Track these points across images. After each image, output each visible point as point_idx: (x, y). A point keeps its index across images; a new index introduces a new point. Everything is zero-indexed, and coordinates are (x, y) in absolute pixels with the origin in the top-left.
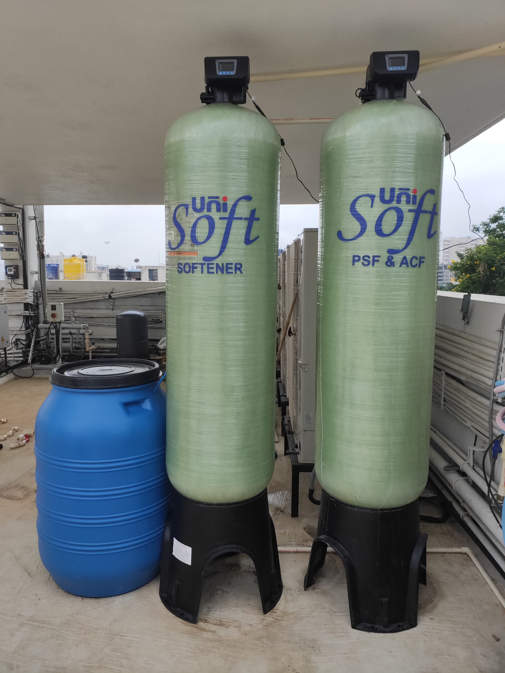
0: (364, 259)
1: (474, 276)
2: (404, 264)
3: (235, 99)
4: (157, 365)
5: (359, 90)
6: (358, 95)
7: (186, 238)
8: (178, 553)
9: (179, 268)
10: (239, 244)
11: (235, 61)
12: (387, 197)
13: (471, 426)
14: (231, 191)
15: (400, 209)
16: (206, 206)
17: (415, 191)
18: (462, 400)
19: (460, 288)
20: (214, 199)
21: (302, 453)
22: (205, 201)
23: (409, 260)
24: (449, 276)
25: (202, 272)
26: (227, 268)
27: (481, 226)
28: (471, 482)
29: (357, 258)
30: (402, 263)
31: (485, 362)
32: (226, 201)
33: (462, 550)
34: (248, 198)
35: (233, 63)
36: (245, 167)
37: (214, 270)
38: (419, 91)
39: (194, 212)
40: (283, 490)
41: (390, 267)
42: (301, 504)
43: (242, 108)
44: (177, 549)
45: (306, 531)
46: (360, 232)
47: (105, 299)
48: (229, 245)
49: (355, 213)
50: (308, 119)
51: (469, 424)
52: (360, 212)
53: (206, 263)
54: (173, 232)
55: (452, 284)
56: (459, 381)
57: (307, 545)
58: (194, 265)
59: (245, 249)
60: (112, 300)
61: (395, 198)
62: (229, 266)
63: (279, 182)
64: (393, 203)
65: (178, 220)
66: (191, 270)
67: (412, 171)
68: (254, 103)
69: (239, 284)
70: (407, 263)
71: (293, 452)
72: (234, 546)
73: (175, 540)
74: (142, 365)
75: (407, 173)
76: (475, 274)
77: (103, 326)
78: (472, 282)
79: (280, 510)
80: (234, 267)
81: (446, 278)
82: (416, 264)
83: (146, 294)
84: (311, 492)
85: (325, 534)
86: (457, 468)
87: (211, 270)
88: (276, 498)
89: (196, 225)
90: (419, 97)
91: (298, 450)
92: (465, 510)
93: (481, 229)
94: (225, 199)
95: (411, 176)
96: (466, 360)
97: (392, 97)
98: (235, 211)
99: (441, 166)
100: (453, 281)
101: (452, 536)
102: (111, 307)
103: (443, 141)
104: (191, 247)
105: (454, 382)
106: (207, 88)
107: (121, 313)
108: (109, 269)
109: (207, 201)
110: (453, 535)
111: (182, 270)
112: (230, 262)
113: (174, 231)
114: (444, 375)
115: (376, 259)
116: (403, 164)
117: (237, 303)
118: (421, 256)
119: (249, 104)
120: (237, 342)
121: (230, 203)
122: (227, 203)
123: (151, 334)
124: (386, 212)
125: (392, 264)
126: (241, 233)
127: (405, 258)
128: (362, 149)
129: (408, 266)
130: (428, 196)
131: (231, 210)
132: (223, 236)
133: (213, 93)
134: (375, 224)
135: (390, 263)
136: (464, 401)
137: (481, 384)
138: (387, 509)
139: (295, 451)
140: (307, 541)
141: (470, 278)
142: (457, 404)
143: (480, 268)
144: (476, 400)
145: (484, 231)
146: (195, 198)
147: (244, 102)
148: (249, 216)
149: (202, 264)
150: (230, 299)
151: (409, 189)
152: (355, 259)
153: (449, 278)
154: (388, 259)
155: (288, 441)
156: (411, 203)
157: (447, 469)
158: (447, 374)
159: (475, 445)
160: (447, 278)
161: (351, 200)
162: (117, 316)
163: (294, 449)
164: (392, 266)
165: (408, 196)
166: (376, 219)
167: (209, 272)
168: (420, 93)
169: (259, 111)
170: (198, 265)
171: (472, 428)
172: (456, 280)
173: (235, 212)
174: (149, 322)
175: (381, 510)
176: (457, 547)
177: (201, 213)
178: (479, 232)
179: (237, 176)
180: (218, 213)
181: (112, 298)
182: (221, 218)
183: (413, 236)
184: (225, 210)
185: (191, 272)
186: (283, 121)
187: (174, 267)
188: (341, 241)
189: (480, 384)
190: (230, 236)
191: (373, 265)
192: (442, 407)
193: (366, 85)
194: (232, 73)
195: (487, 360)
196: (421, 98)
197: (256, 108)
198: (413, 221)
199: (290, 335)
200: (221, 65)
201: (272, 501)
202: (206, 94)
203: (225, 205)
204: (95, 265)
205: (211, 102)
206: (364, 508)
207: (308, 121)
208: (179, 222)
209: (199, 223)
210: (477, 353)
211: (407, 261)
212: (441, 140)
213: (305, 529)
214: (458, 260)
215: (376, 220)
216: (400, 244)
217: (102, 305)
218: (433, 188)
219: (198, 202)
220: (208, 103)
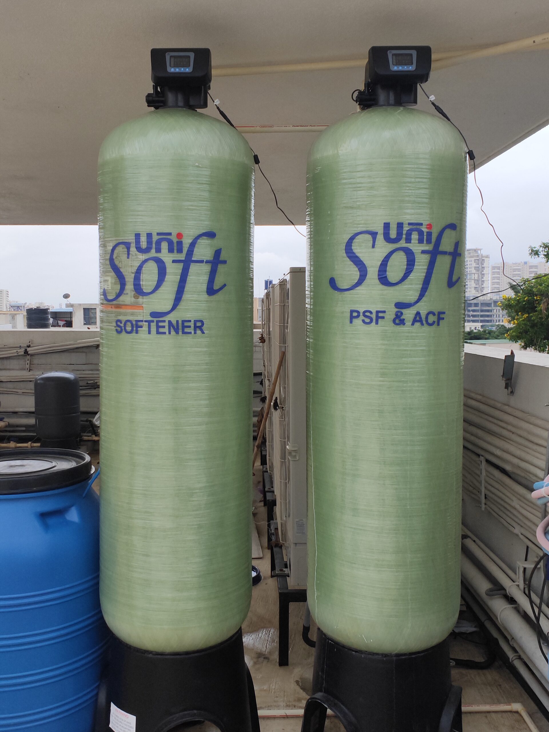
0: (365, 316)
1: (534, 316)
2: (417, 321)
3: (192, 102)
4: (88, 458)
5: (358, 91)
6: (355, 99)
7: (127, 287)
8: (117, 725)
9: (118, 327)
10: (198, 294)
11: (192, 55)
12: (393, 234)
13: (520, 534)
14: (187, 225)
15: (411, 250)
16: (154, 245)
17: (430, 226)
18: (508, 497)
19: (515, 332)
20: (164, 236)
21: (292, 575)
22: (152, 239)
23: (423, 317)
24: (501, 316)
25: (149, 332)
26: (184, 327)
27: (541, 248)
28: (521, 610)
29: (355, 314)
30: (414, 321)
31: (535, 447)
32: (181, 238)
33: (512, 708)
34: (211, 235)
35: (189, 57)
36: (206, 194)
37: (166, 330)
38: (433, 96)
39: (139, 253)
40: (268, 627)
41: (398, 326)
42: (293, 647)
43: (202, 115)
44: (115, 719)
45: (299, 686)
46: (359, 280)
47: (19, 355)
48: (186, 296)
49: (352, 255)
50: (291, 126)
51: (517, 530)
52: (358, 255)
53: (155, 319)
54: (109, 278)
55: (505, 327)
56: (504, 471)
57: (300, 706)
58: (138, 323)
59: (207, 301)
60: (28, 357)
61: (404, 236)
62: (186, 324)
63: (253, 213)
64: (401, 242)
65: (117, 262)
66: (135, 329)
67: (426, 200)
68: (218, 108)
69: (199, 347)
70: (421, 321)
71: (281, 574)
72: (195, 712)
73: (113, 707)
74: (67, 457)
75: (419, 203)
76: (535, 314)
77: (16, 393)
78: (530, 325)
79: (263, 656)
80: (192, 326)
81: (496, 319)
82: (434, 322)
83: (77, 348)
84: (306, 630)
85: (321, 691)
86: (503, 592)
87: (161, 330)
88: (258, 640)
89: (141, 270)
90: (433, 104)
91: (288, 571)
92: (515, 650)
93: (542, 253)
94: (180, 235)
95: (424, 207)
96: (511, 442)
97: (399, 103)
98: (193, 251)
99: (463, 193)
100: (506, 323)
101: (499, 688)
102: (28, 366)
103: (466, 160)
104: (134, 299)
105: (497, 473)
106: (155, 88)
107: (41, 375)
108: (27, 308)
109: (155, 238)
110: (500, 685)
111: (122, 330)
112: (187, 319)
113: (111, 278)
114: (484, 463)
115: (380, 315)
116: (414, 191)
117: (197, 374)
118: (439, 311)
119: (210, 110)
120: (198, 427)
121: (187, 242)
122: (182, 242)
123: (84, 405)
124: (392, 255)
125: (402, 322)
126: (201, 280)
127: (418, 314)
128: (359, 171)
129: (422, 324)
130: (448, 233)
131: (188, 250)
132: (178, 284)
133: (162, 94)
134: (377, 269)
135: (399, 320)
136: (510, 499)
137: (531, 476)
138: (405, 654)
139: (284, 572)
140: (299, 700)
141: (529, 319)
142: (502, 503)
143: (541, 306)
144: (525, 498)
145: (544, 255)
146: (139, 234)
147: (205, 105)
148: (212, 259)
149: (149, 322)
150: (187, 368)
151: (421, 224)
152: (354, 315)
153: (501, 319)
154: (396, 315)
155: (275, 557)
156: (425, 242)
157: (490, 593)
158: (487, 461)
159: (526, 560)
160: (498, 319)
161: (347, 237)
162: (36, 380)
163: (283, 570)
164: (402, 325)
165: (421, 233)
166: (380, 263)
167: (158, 333)
168: (434, 98)
169: (225, 118)
170: (144, 323)
171: (522, 537)
172: (509, 322)
173: (194, 253)
174: (81, 386)
175: (398, 655)
176: (506, 703)
177: (147, 254)
178: (538, 256)
179: (195, 206)
180: (171, 255)
181: (29, 355)
182: (174, 261)
183: (429, 284)
184: (180, 251)
185: (135, 331)
186: (258, 129)
187: (111, 325)
188: (335, 291)
189: (529, 476)
190: (187, 284)
191: (377, 323)
192: (483, 506)
193: (365, 87)
194: (187, 70)
195: (537, 444)
196: (435, 105)
197: (220, 114)
198: (428, 265)
199: (275, 409)
200: (172, 60)
201: (253, 643)
202: (154, 95)
203: (180, 244)
204: (7, 302)
205: (161, 106)
206: (374, 654)
207: (291, 128)
208: (118, 265)
209: (145, 268)
210: (525, 434)
211: (420, 318)
212: (464, 160)
213: (297, 682)
214: (511, 294)
215: (379, 265)
216: (412, 296)
217: (14, 363)
218: (454, 222)
219: (143, 240)
220: (157, 108)
